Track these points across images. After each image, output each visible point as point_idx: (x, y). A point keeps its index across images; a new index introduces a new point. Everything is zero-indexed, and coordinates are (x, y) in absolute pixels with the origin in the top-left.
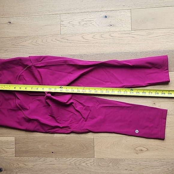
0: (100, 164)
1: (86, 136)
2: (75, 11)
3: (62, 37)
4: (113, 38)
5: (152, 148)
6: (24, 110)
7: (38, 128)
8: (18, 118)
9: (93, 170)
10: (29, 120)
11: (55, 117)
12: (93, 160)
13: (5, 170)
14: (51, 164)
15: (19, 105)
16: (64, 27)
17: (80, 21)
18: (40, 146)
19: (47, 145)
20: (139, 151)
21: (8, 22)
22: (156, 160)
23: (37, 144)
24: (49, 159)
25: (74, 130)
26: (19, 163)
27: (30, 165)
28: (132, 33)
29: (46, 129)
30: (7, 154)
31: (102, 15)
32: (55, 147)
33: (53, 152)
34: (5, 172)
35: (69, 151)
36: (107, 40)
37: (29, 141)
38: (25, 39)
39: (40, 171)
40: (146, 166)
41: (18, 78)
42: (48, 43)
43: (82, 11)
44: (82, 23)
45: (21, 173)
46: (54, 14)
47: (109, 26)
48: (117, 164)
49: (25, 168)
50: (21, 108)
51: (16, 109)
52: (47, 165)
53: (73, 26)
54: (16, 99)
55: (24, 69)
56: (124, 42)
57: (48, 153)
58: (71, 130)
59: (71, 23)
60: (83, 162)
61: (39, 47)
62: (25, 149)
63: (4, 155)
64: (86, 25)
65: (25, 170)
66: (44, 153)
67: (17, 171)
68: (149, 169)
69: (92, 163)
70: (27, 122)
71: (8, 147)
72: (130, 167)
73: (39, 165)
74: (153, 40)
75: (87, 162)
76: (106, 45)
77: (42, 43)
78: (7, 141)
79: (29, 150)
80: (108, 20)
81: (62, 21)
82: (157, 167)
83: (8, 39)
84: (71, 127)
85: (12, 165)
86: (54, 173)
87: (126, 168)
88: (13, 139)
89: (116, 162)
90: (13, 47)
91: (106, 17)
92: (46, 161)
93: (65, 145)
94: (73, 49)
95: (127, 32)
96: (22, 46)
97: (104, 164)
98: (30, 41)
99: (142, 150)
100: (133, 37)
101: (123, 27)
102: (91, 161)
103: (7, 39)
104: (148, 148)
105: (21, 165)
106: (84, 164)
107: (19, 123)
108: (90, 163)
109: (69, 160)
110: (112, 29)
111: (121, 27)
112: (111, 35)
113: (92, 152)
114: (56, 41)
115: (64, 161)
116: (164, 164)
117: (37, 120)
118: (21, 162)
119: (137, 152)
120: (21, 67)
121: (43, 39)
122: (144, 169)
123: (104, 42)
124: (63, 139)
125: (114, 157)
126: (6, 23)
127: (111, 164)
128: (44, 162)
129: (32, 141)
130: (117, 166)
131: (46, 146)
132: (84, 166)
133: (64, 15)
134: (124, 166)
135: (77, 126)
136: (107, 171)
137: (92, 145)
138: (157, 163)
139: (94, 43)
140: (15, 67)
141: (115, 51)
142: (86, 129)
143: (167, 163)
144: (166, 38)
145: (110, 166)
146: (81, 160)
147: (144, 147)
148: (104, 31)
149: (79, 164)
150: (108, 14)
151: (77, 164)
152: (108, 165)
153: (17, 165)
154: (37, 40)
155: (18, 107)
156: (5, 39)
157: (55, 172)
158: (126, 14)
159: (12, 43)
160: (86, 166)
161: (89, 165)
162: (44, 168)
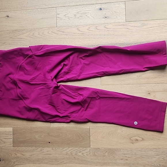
0: (96, 154)
1: (82, 126)
2: (71, 4)
3: (58, 30)
4: (108, 29)
5: (147, 138)
6: (25, 100)
7: (38, 116)
8: (19, 108)
9: (89, 160)
10: (30, 110)
11: (56, 106)
12: (89, 150)
13: (3, 160)
14: (48, 154)
15: (21, 95)
16: (60, 20)
17: (75, 13)
18: (37, 137)
19: (44, 135)
20: (134, 141)
21: (6, 15)
22: (151, 149)
23: (34, 134)
24: (46, 149)
25: (73, 119)
26: (17, 153)
27: (28, 155)
28: (126, 25)
29: (47, 118)
30: (5, 144)
31: (96, 8)
32: (52, 137)
33: (49, 143)
34: (3, 162)
35: (66, 141)
36: (102, 32)
37: (27, 131)
38: (23, 32)
39: (37, 161)
40: (142, 156)
41: (19, 68)
42: (45, 36)
43: (78, 4)
44: (78, 16)
45: (19, 162)
46: (50, 7)
47: (104, 18)
48: (112, 153)
49: (22, 158)
50: (22, 98)
51: (17, 98)
52: (44, 155)
53: (69, 18)
54: (17, 88)
55: (25, 60)
56: (118, 34)
57: (45, 143)
58: (71, 119)
59: (66, 15)
60: (80, 152)
61: (36, 39)
62: (22, 139)
63: (2, 145)
64: (81, 18)
65: (23, 160)
66: (41, 143)
67: (15, 160)
68: (145, 158)
69: (88, 153)
70: (28, 111)
71: (6, 138)
72: (126, 157)
73: (37, 155)
74: (147, 32)
75: (83, 152)
76: (101, 36)
77: (39, 36)
78: (6, 131)
79: (26, 140)
80: (103, 12)
81: (58, 14)
82: (152, 157)
83: (6, 32)
84: (70, 117)
85: (10, 155)
86: (50, 162)
87: (122, 157)
88: (10, 129)
89: (111, 151)
90: (11, 40)
91: (101, 9)
92: (43, 151)
93: (61, 135)
94: (69, 41)
95: (122, 24)
96: (19, 38)
97: (100, 154)
98: (28, 34)
99: (137, 140)
100: (128, 29)
101: (117, 19)
102: (87, 151)
103: (4, 32)
104: (143, 138)
105: (19, 155)
106: (80, 154)
107: (20, 112)
108: (86, 153)
109: (66, 150)
110: (107, 21)
111: (115, 19)
112: (105, 27)
113: (88, 142)
114: (52, 33)
115: (60, 151)
116: (160, 154)
117: (37, 109)
118: (18, 152)
119: (132, 142)
120: (21, 57)
121: (39, 31)
122: (139, 159)
123: (99, 34)
124: (59, 129)
125: (110, 147)
126: (4, 17)
127: (106, 154)
128: (41, 152)
129: (30, 131)
130: (113, 155)
131: (43, 137)
132: (80, 156)
133: (60, 8)
134: (120, 156)
135: (77, 115)
136: (103, 161)
137: (88, 135)
138: (153, 153)
139: (89, 35)
140: (15, 58)
141: (110, 43)
142: (85, 118)
143: (162, 152)
144: (160, 28)
145: (105, 155)
146: (77, 150)
147: (140, 136)
148: (98, 23)
149: (76, 154)
150: (102, 6)
151: (74, 154)
152: (103, 155)
153: (15, 155)
154: (33, 32)
155: (19, 97)
156: (3, 32)
157: (52, 162)
158: (121, 6)
159: (10, 36)
160: (82, 155)
161: (85, 154)
162: (41, 158)
